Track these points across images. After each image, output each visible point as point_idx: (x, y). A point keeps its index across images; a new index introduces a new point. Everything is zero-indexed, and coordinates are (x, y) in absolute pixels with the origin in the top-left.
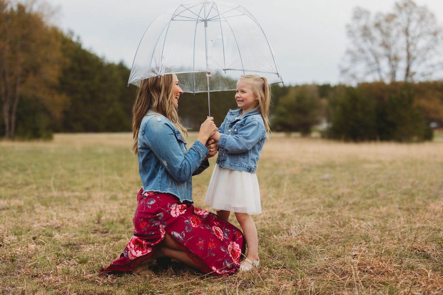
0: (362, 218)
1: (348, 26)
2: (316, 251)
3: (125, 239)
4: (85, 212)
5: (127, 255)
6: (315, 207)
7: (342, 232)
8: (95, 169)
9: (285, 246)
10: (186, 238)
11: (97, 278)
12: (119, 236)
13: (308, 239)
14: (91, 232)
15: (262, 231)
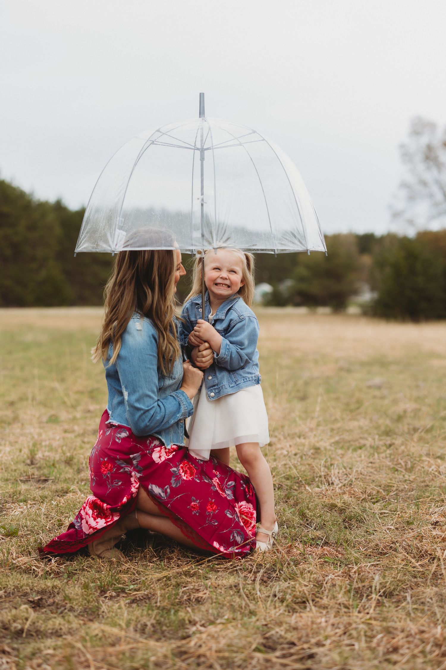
0: (439, 454)
1: (402, 146)
2: (374, 512)
3: (74, 492)
4: (11, 444)
5: (80, 527)
6: (366, 435)
7: (411, 480)
8: (22, 369)
9: (324, 505)
10: (171, 496)
11: (35, 563)
12: (65, 487)
13: (360, 493)
14: (21, 480)
15: (288, 479)
